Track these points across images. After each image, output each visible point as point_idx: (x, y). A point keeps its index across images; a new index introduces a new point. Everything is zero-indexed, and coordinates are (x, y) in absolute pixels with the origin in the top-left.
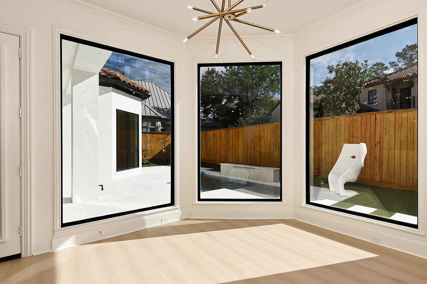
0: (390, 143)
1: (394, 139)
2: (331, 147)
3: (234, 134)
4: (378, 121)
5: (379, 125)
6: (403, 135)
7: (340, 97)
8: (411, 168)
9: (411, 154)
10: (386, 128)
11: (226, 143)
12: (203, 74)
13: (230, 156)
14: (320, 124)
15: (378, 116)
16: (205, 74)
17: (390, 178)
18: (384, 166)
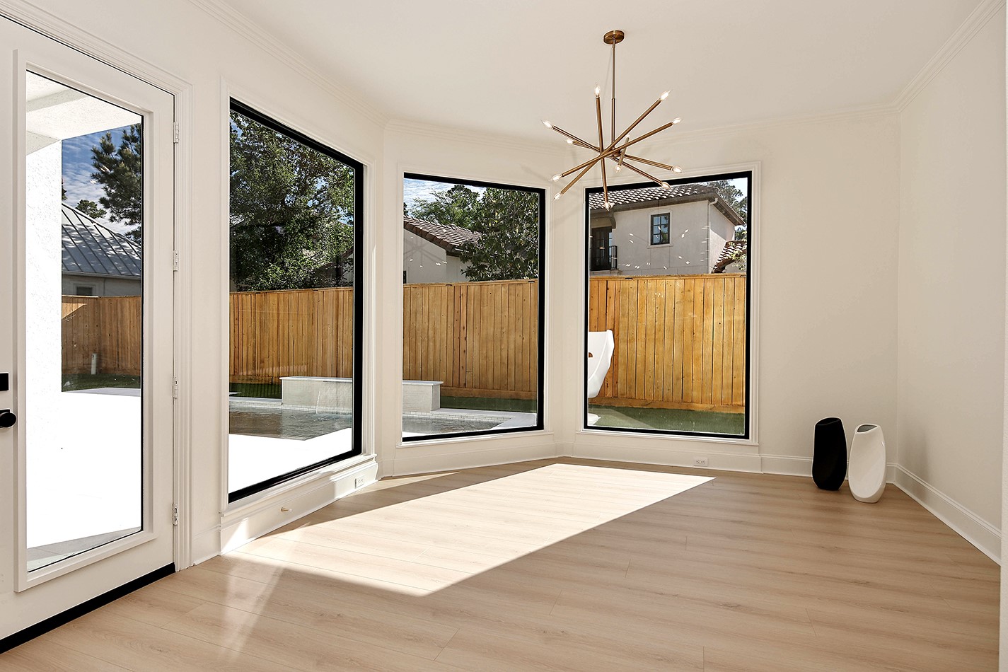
0: (631, 331)
1: (635, 325)
2: (526, 338)
3: (281, 305)
4: (611, 292)
5: (612, 299)
6: (649, 318)
7: (519, 240)
8: (660, 371)
9: (661, 349)
10: (623, 306)
11: (258, 328)
12: (125, 132)
13: (271, 361)
14: (505, 292)
15: (611, 284)
16: (132, 132)
17: (630, 391)
18: (619, 370)
